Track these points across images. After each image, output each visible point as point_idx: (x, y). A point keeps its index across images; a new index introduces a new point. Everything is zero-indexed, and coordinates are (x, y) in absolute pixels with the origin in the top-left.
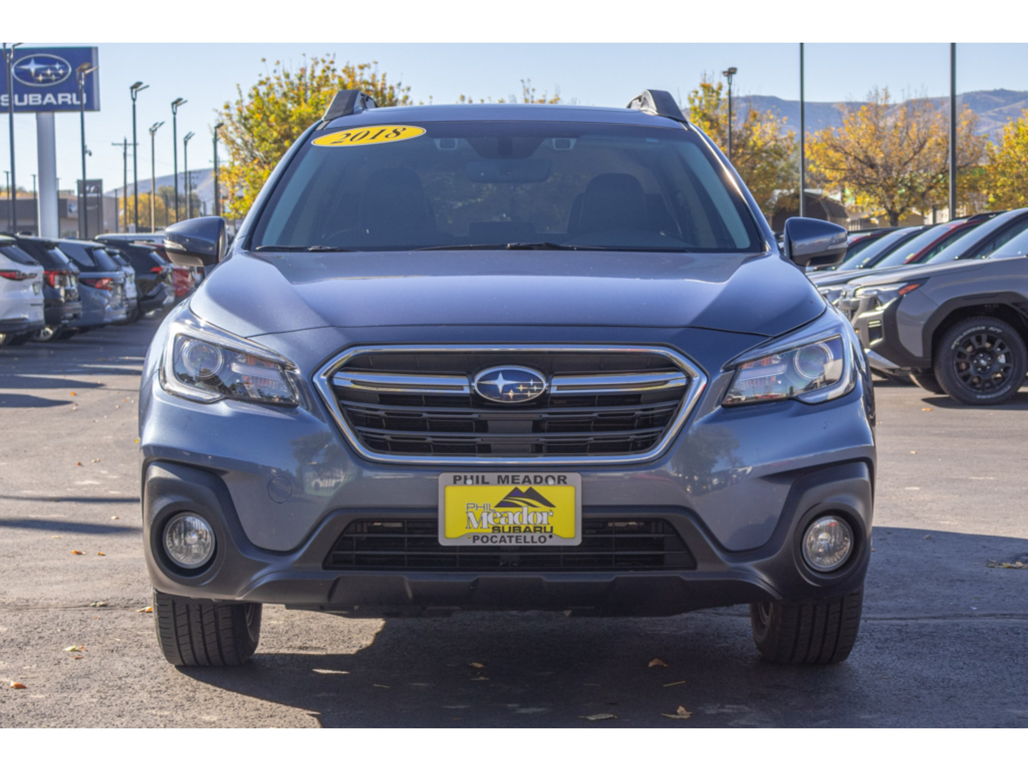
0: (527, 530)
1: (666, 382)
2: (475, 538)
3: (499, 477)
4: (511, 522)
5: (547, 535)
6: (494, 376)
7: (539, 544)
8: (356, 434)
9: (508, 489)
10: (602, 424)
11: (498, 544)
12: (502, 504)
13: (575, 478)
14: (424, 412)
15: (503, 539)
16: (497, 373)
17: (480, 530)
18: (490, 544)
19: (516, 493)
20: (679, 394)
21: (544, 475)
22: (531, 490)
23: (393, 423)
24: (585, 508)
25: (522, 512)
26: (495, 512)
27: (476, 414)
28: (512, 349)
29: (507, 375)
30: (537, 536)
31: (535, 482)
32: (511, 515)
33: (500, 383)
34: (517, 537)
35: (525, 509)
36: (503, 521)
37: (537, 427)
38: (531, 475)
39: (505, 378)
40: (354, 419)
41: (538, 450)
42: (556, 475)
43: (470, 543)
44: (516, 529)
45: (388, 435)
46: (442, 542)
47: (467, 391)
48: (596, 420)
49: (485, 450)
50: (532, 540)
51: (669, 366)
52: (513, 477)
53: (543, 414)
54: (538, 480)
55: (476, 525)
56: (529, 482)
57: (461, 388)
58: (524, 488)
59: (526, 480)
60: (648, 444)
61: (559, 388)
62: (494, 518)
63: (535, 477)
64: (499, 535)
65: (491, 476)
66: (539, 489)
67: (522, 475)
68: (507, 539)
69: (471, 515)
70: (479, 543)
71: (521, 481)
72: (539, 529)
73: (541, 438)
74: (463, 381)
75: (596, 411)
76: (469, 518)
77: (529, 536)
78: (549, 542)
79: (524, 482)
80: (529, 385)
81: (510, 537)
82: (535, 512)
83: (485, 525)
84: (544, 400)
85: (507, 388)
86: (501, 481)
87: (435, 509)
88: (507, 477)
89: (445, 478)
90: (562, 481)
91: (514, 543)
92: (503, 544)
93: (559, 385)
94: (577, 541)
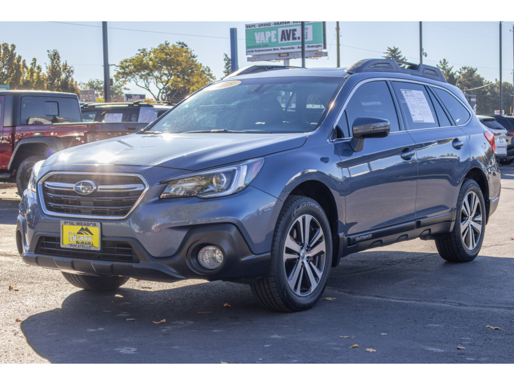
0: (86, 243)
1: (136, 188)
2: (71, 245)
3: (77, 223)
4: (81, 240)
5: (91, 246)
7: (89, 249)
9: (80, 227)
11: (77, 248)
12: (79, 233)
13: (98, 224)
14: (63, 197)
15: (79, 246)
16: (80, 183)
17: (72, 242)
18: (75, 248)
19: (82, 229)
21: (90, 223)
22: (86, 228)
24: (102, 236)
25: (84, 237)
26: (76, 236)
30: (88, 246)
31: (88, 225)
32: (81, 237)
33: (81, 187)
34: (83, 246)
35: (85, 235)
36: (79, 239)
37: (95, 204)
38: (86, 222)
39: (83, 185)
40: (46, 199)
41: (93, 213)
42: (93, 223)
43: (69, 247)
44: (83, 243)
45: (52, 205)
46: (62, 246)
50: (86, 247)
51: (140, 182)
52: (81, 223)
54: (88, 224)
55: (71, 240)
56: (86, 225)
57: (72, 188)
58: (85, 227)
59: (85, 225)
60: (125, 212)
61: (100, 189)
62: (77, 238)
63: (87, 223)
64: (78, 245)
65: (75, 222)
66: (89, 228)
67: (83, 222)
68: (80, 246)
69: (70, 236)
70: (72, 247)
71: (83, 224)
72: (89, 243)
76: (69, 238)
77: (86, 245)
78: (92, 249)
79: (84, 225)
80: (89, 188)
81: (81, 246)
82: (88, 237)
83: (74, 241)
85: (83, 189)
86: (78, 224)
87: (59, 233)
88: (79, 223)
89: (62, 222)
90: (95, 225)
91: (82, 248)
92: (79, 248)
94: (99, 249)
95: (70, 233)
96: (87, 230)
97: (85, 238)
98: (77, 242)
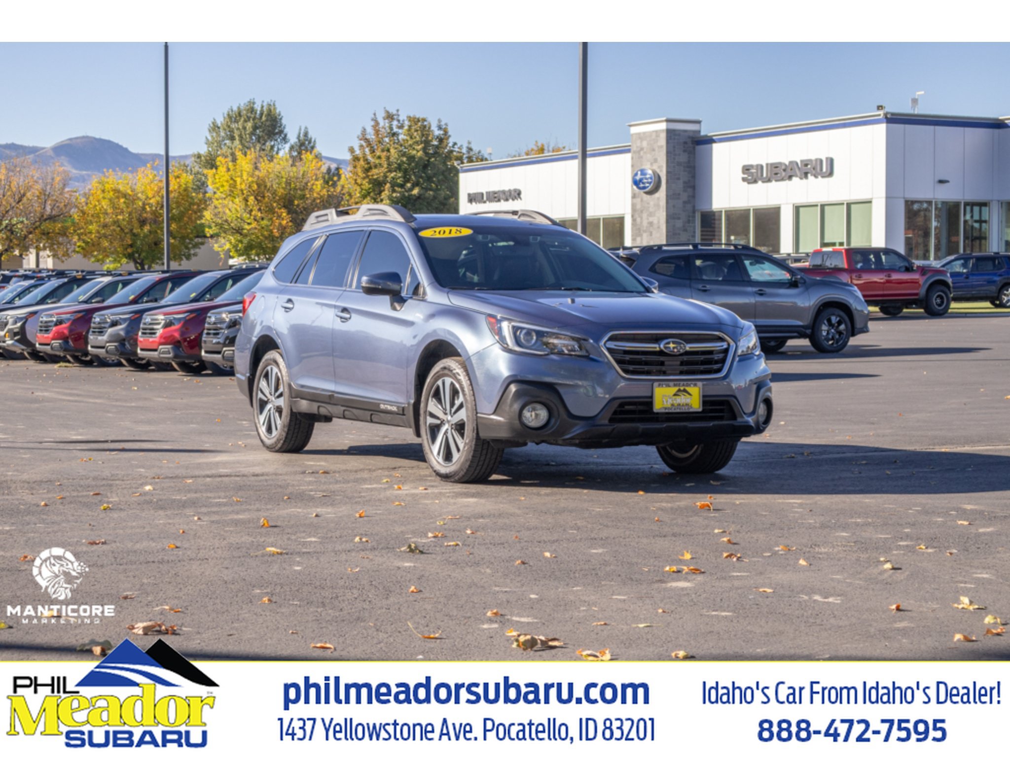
0: (683, 405)
1: (722, 346)
2: (666, 409)
4: (677, 402)
5: (690, 407)
6: (668, 343)
7: (687, 411)
8: (620, 367)
9: (676, 389)
10: (703, 363)
11: (673, 411)
12: (675, 395)
13: (700, 384)
14: (643, 358)
15: (675, 409)
16: (670, 342)
17: (667, 406)
18: (670, 411)
19: (679, 390)
20: (726, 351)
21: (688, 383)
22: (685, 389)
23: (631, 362)
24: (704, 396)
25: (681, 398)
26: (672, 398)
27: (662, 359)
28: (674, 332)
29: (674, 343)
30: (686, 407)
32: (677, 399)
33: (672, 345)
34: (680, 408)
35: (683, 397)
36: (675, 402)
37: (682, 364)
38: (685, 383)
40: (619, 362)
41: (682, 373)
42: (693, 383)
43: (663, 411)
44: (679, 405)
45: (631, 368)
46: (654, 410)
47: (658, 349)
48: (702, 361)
49: (664, 373)
50: (685, 409)
51: (721, 339)
52: (680, 384)
53: (685, 358)
54: (687, 385)
55: (666, 404)
57: (655, 348)
58: (682, 389)
59: (683, 385)
60: (719, 371)
61: (690, 348)
62: (672, 401)
64: (674, 407)
65: (671, 383)
66: (688, 389)
67: (682, 383)
68: (677, 409)
69: (664, 399)
70: (667, 411)
72: (687, 405)
73: (685, 368)
74: (656, 346)
75: (702, 357)
76: (664, 401)
78: (691, 410)
80: (680, 347)
82: (686, 398)
83: (669, 404)
84: (687, 353)
85: (674, 348)
86: (675, 385)
87: (651, 397)
88: (677, 384)
89: (656, 384)
90: (695, 385)
92: (675, 411)
93: (688, 347)
94: (700, 410)
95: (664, 396)
96: (685, 391)
97: (682, 400)
98: (673, 405)
